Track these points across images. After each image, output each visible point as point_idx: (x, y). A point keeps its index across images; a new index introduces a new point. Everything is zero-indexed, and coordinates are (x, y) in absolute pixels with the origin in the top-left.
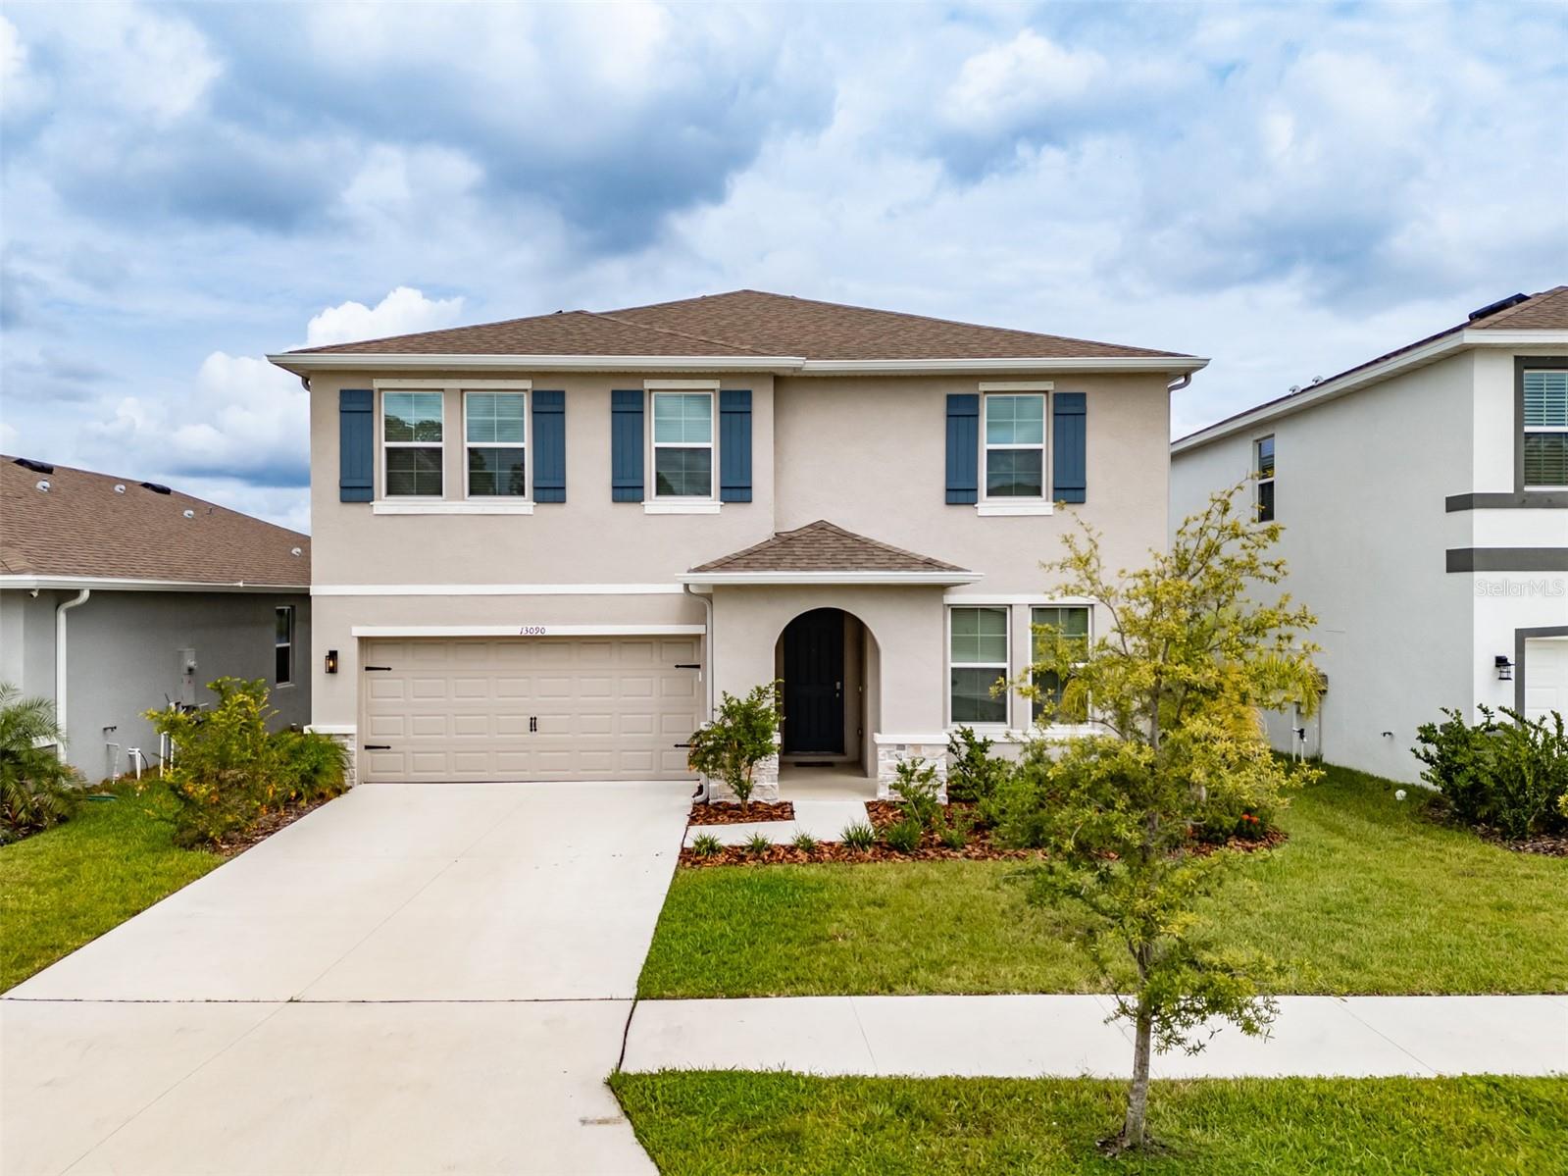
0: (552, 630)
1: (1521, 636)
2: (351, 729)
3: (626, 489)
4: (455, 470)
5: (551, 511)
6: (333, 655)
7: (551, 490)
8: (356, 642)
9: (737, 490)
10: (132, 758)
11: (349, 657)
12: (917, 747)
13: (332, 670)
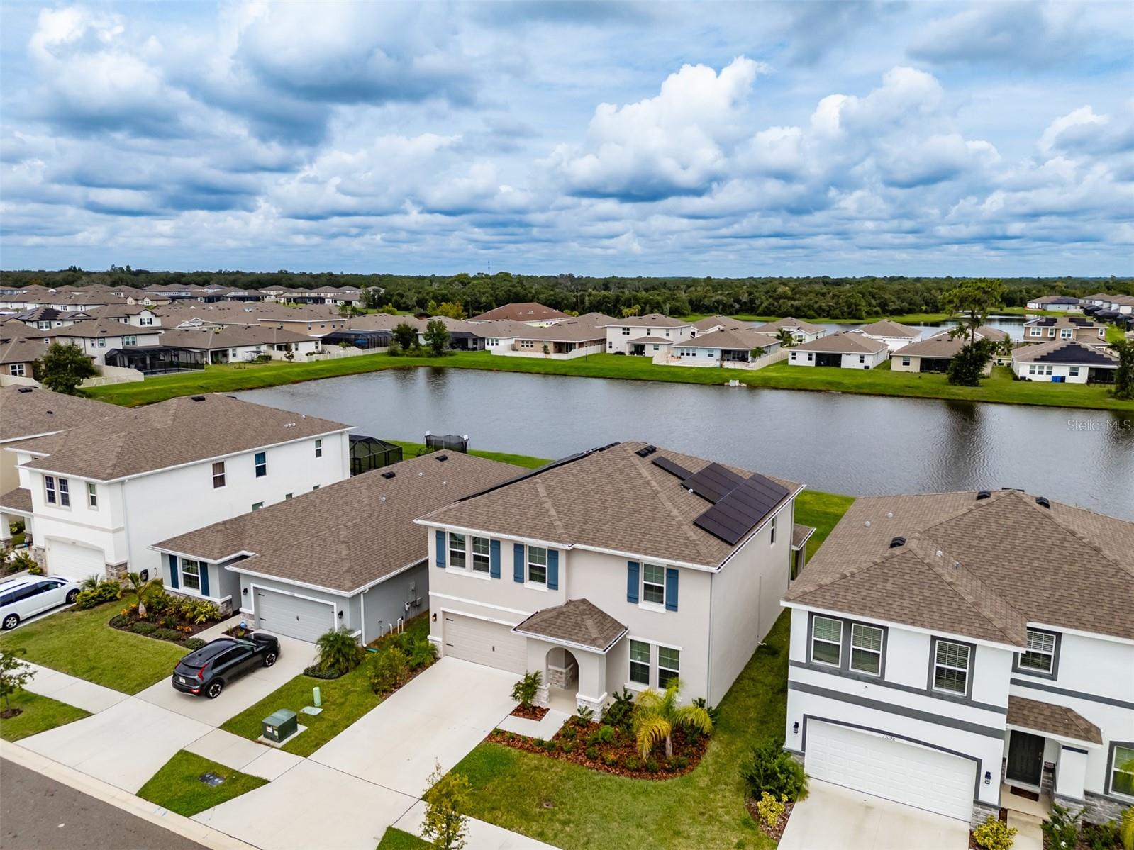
0: (497, 621)
1: (806, 717)
2: (440, 639)
3: (519, 578)
4: (469, 560)
5: (496, 580)
6: (435, 615)
7: (496, 574)
8: (441, 613)
9: (554, 586)
10: (389, 627)
11: (440, 617)
12: (589, 702)
13: (435, 620)
